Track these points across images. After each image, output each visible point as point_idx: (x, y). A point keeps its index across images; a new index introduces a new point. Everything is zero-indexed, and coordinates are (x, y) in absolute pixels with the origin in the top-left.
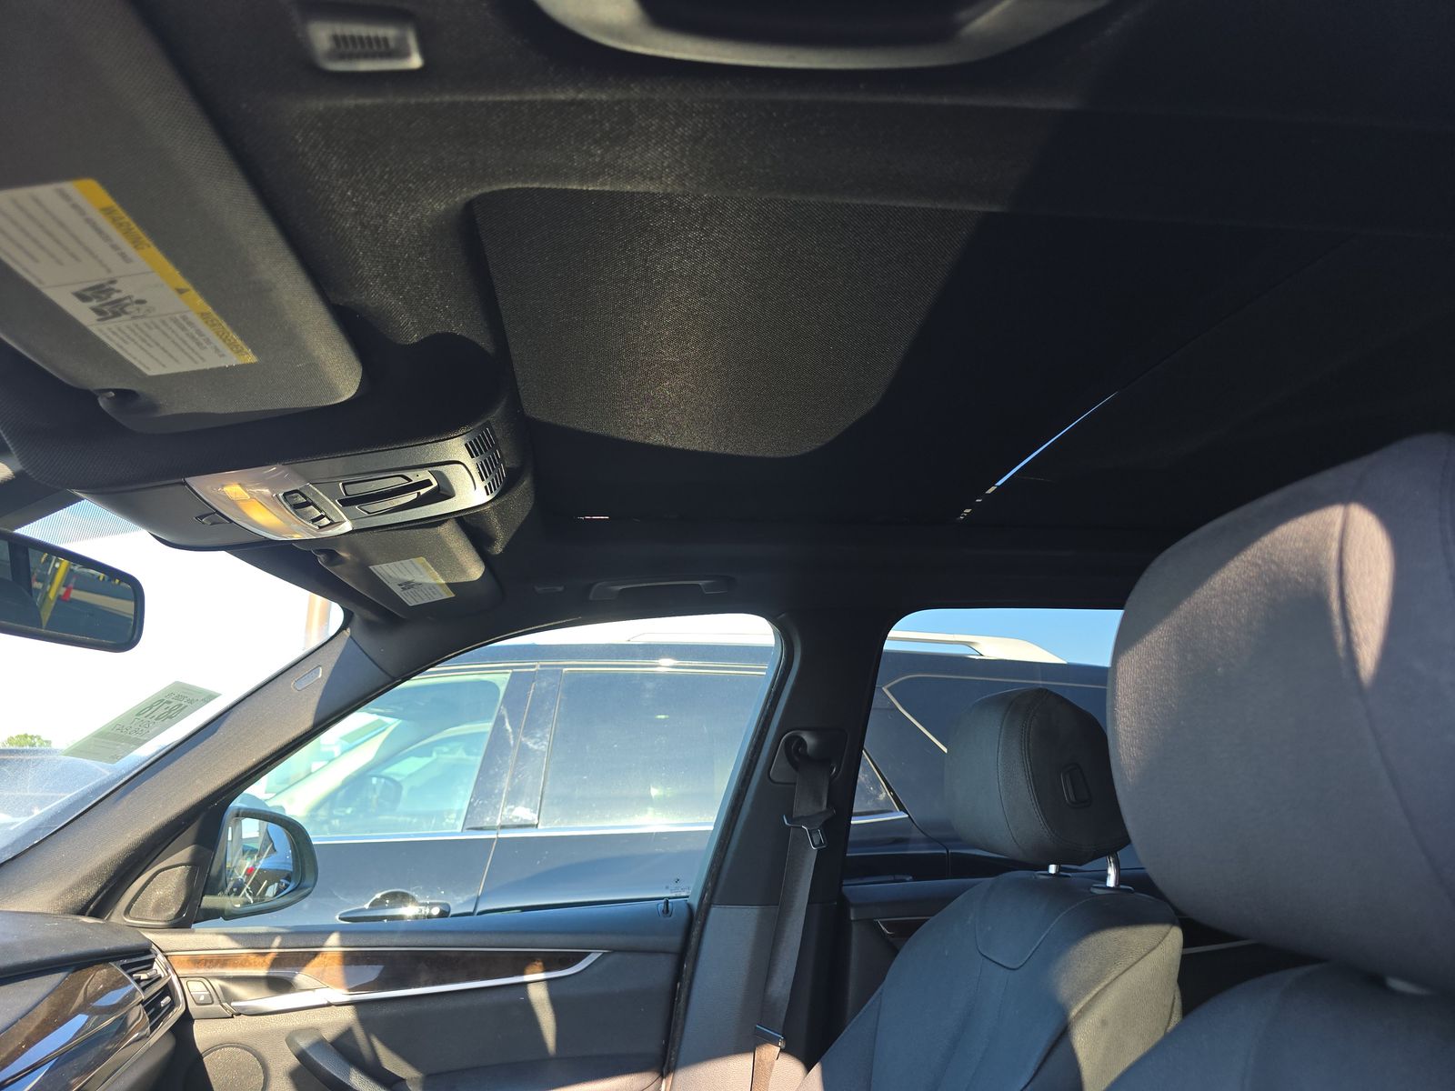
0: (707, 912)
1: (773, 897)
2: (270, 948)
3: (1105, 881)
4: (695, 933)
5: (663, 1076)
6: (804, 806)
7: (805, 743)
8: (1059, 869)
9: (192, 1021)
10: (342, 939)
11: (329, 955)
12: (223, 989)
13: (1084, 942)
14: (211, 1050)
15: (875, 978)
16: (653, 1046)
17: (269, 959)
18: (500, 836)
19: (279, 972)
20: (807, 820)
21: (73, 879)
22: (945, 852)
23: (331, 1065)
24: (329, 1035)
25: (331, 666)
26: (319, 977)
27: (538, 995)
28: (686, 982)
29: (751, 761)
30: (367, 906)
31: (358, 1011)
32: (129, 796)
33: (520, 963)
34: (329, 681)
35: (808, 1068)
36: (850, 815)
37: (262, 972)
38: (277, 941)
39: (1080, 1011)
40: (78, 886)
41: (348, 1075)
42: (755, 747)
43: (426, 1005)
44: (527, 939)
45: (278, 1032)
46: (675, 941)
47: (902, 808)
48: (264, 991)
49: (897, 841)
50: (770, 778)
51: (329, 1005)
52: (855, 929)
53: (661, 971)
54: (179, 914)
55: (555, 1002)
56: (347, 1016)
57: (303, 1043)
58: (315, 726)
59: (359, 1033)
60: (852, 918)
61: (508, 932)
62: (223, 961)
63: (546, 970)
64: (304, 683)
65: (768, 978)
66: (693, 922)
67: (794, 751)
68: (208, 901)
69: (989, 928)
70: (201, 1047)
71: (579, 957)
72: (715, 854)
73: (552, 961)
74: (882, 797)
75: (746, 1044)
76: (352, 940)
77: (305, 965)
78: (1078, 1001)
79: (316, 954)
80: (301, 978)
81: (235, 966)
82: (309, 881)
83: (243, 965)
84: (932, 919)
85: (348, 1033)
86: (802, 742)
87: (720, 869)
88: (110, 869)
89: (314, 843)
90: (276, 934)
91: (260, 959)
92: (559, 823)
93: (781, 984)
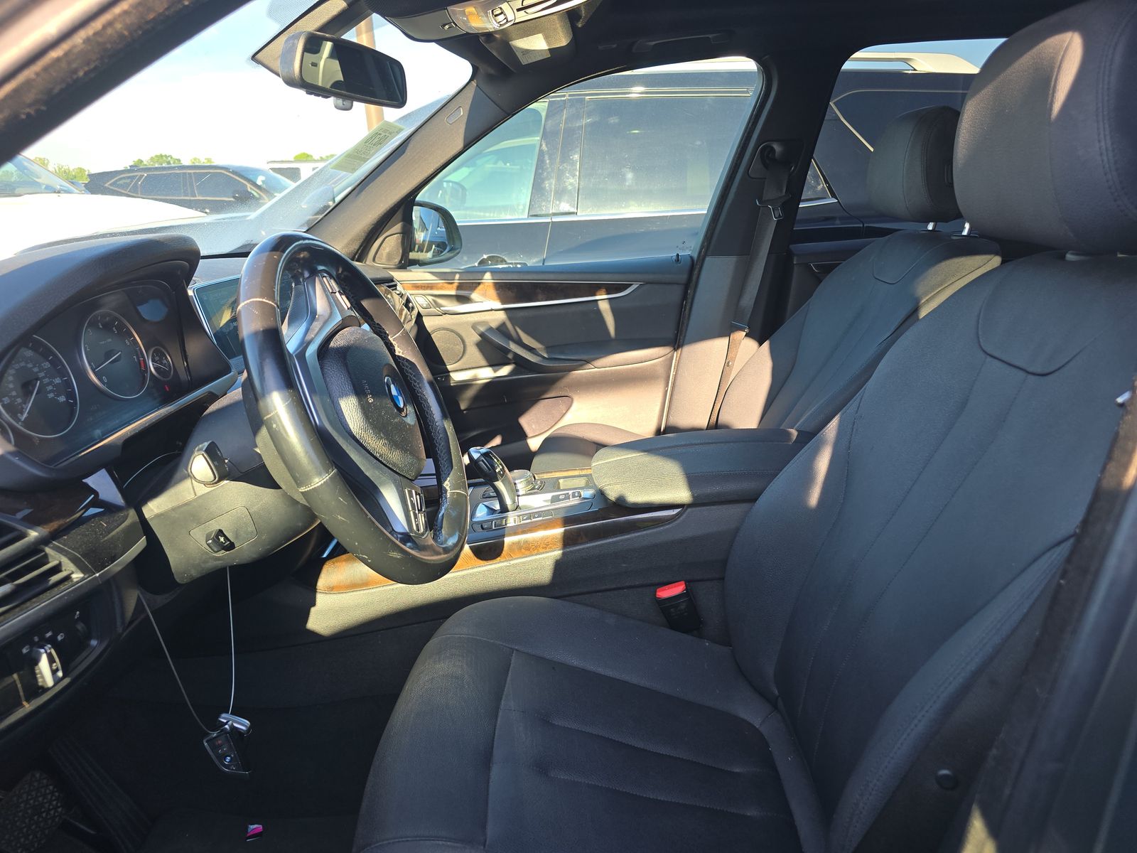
0: (703, 260)
1: (746, 251)
2: (454, 280)
3: (962, 231)
4: (696, 272)
5: (675, 349)
6: (771, 193)
7: (775, 150)
8: (935, 227)
9: (422, 316)
10: (492, 275)
11: (486, 284)
12: (435, 301)
13: (938, 266)
14: (434, 331)
15: (806, 295)
16: (670, 334)
17: (455, 285)
18: (554, 220)
19: (462, 293)
20: (772, 202)
21: (346, 241)
22: (861, 225)
23: (498, 340)
24: (494, 325)
25: (468, 107)
26: (484, 295)
27: (604, 307)
28: (689, 300)
29: (736, 164)
30: (476, 264)
31: (507, 314)
32: (363, 193)
33: (593, 290)
34: (469, 116)
35: (761, 344)
36: (800, 201)
37: (453, 292)
38: (457, 276)
39: (927, 300)
40: (348, 244)
41: (509, 344)
42: (740, 154)
43: (542, 312)
44: (596, 276)
45: (467, 323)
46: (684, 277)
47: (834, 196)
48: (455, 303)
49: (827, 219)
50: (748, 174)
51: (492, 310)
52: (796, 269)
53: (675, 294)
54: (400, 262)
55: (615, 311)
56: (502, 316)
57: (482, 329)
58: (464, 147)
59: (509, 325)
60: (795, 263)
61: (585, 273)
62: (430, 287)
63: (608, 293)
64: (453, 120)
65: (740, 296)
66: (693, 268)
67: (766, 156)
68: (413, 255)
69: (883, 263)
70: (429, 330)
71: (626, 287)
72: (710, 225)
73: (610, 289)
74: (820, 188)
75: (725, 330)
76: (498, 276)
77: (475, 290)
78: (927, 295)
79: (479, 284)
80: (474, 296)
81: (438, 289)
82: (457, 245)
83: (441, 288)
84: (844, 263)
85: (503, 324)
86: (773, 150)
87: (712, 234)
88: (363, 235)
89: (458, 224)
90: (456, 273)
91: (450, 286)
92: (591, 211)
93: (748, 300)
